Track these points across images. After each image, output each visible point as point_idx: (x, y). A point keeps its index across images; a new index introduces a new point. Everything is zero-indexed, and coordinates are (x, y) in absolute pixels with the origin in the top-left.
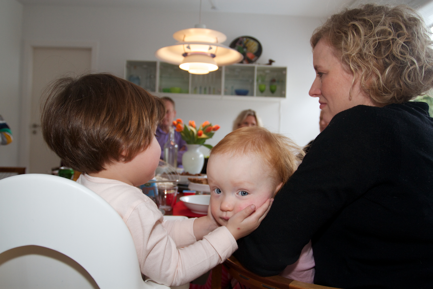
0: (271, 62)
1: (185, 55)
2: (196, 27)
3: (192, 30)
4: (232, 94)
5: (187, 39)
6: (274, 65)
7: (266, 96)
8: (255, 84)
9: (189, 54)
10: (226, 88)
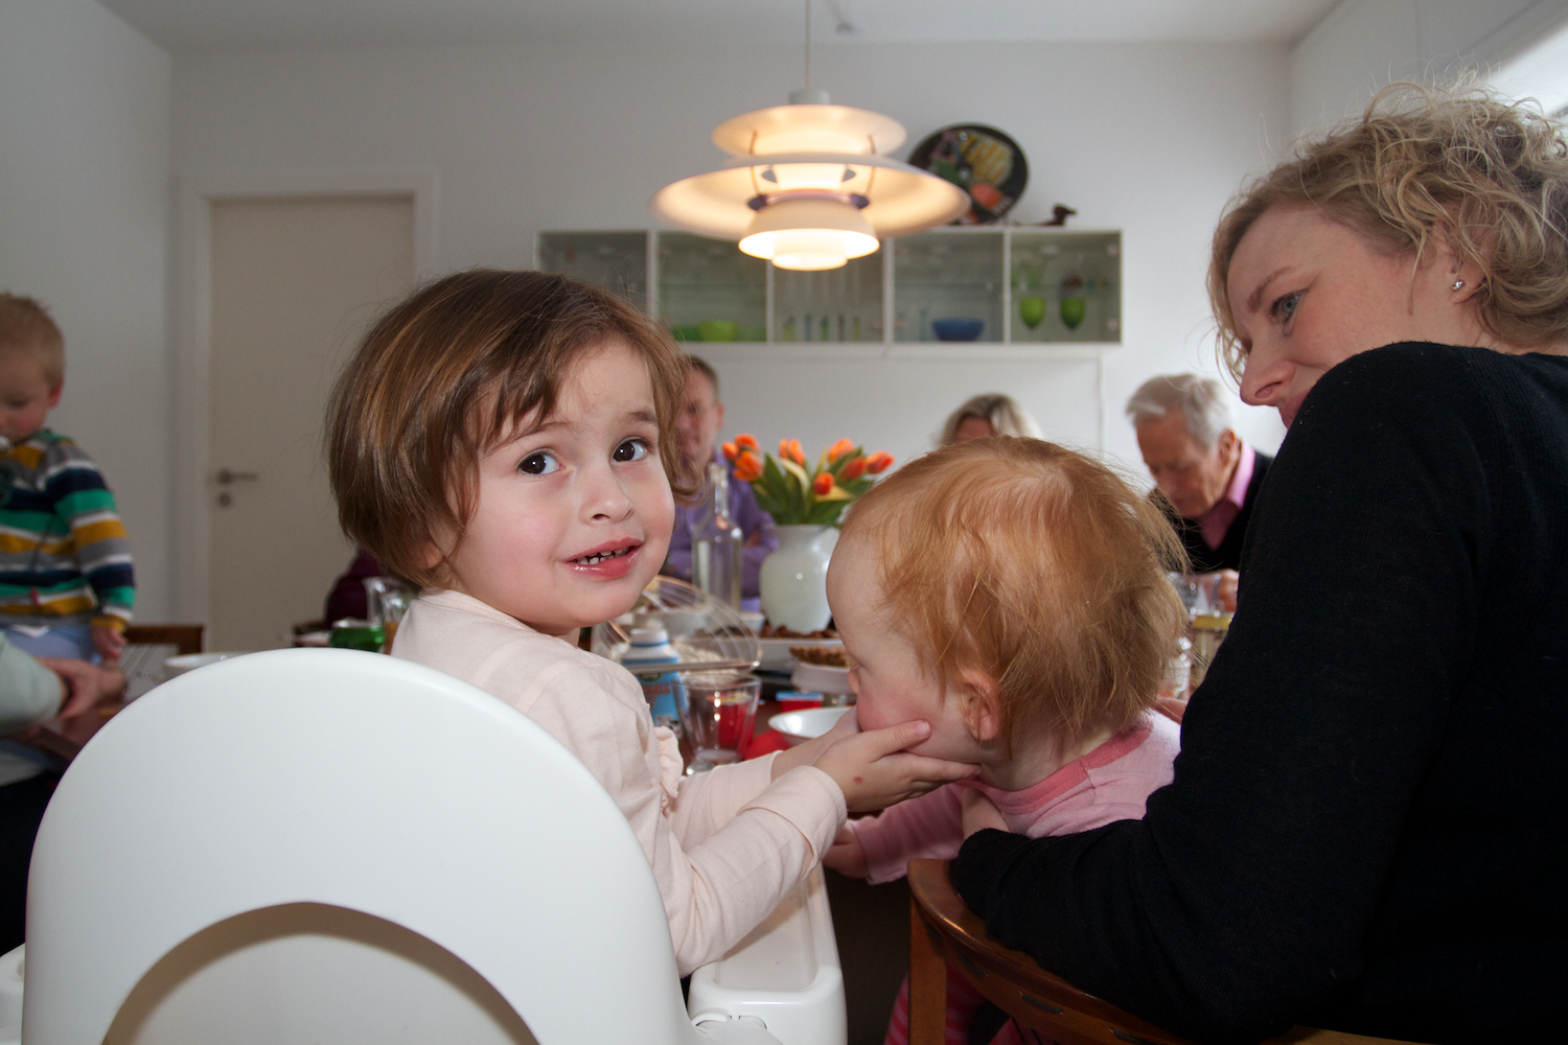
0: (1061, 214)
1: (758, 203)
2: (795, 99)
3: (781, 114)
4: (923, 339)
5: (764, 147)
6: (1073, 225)
7: (1048, 339)
8: (1007, 296)
9: (771, 200)
10: (900, 316)
